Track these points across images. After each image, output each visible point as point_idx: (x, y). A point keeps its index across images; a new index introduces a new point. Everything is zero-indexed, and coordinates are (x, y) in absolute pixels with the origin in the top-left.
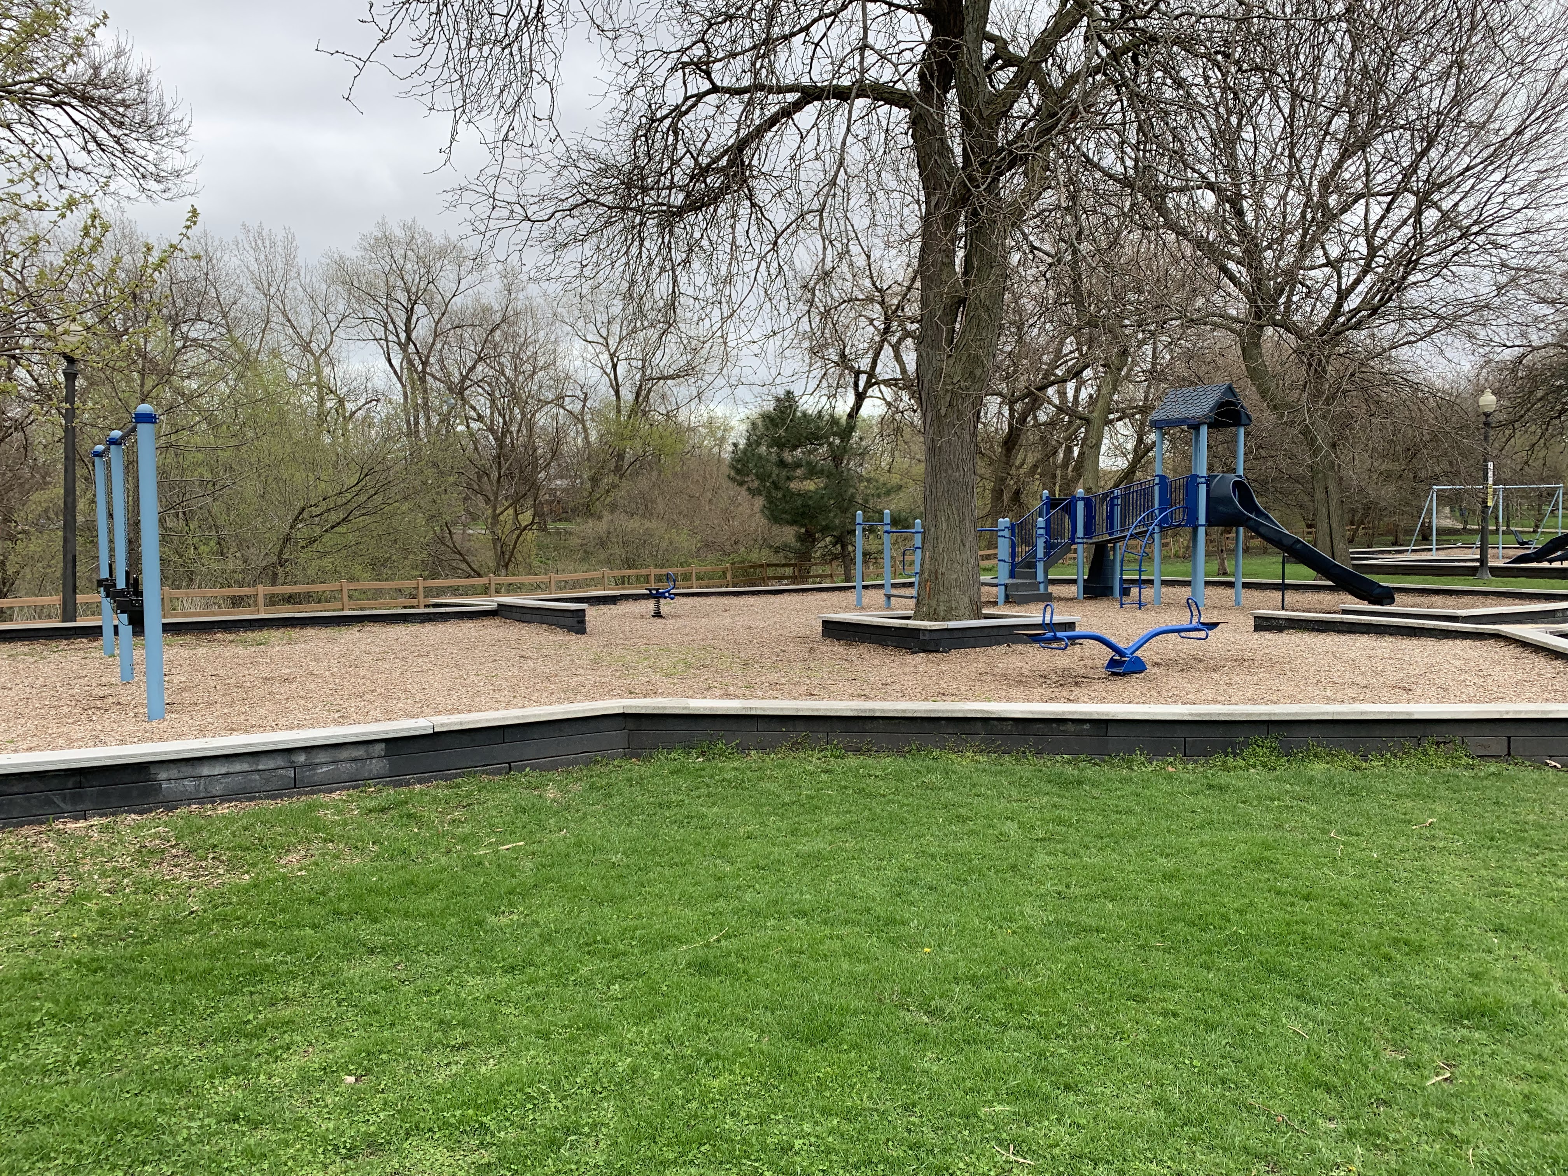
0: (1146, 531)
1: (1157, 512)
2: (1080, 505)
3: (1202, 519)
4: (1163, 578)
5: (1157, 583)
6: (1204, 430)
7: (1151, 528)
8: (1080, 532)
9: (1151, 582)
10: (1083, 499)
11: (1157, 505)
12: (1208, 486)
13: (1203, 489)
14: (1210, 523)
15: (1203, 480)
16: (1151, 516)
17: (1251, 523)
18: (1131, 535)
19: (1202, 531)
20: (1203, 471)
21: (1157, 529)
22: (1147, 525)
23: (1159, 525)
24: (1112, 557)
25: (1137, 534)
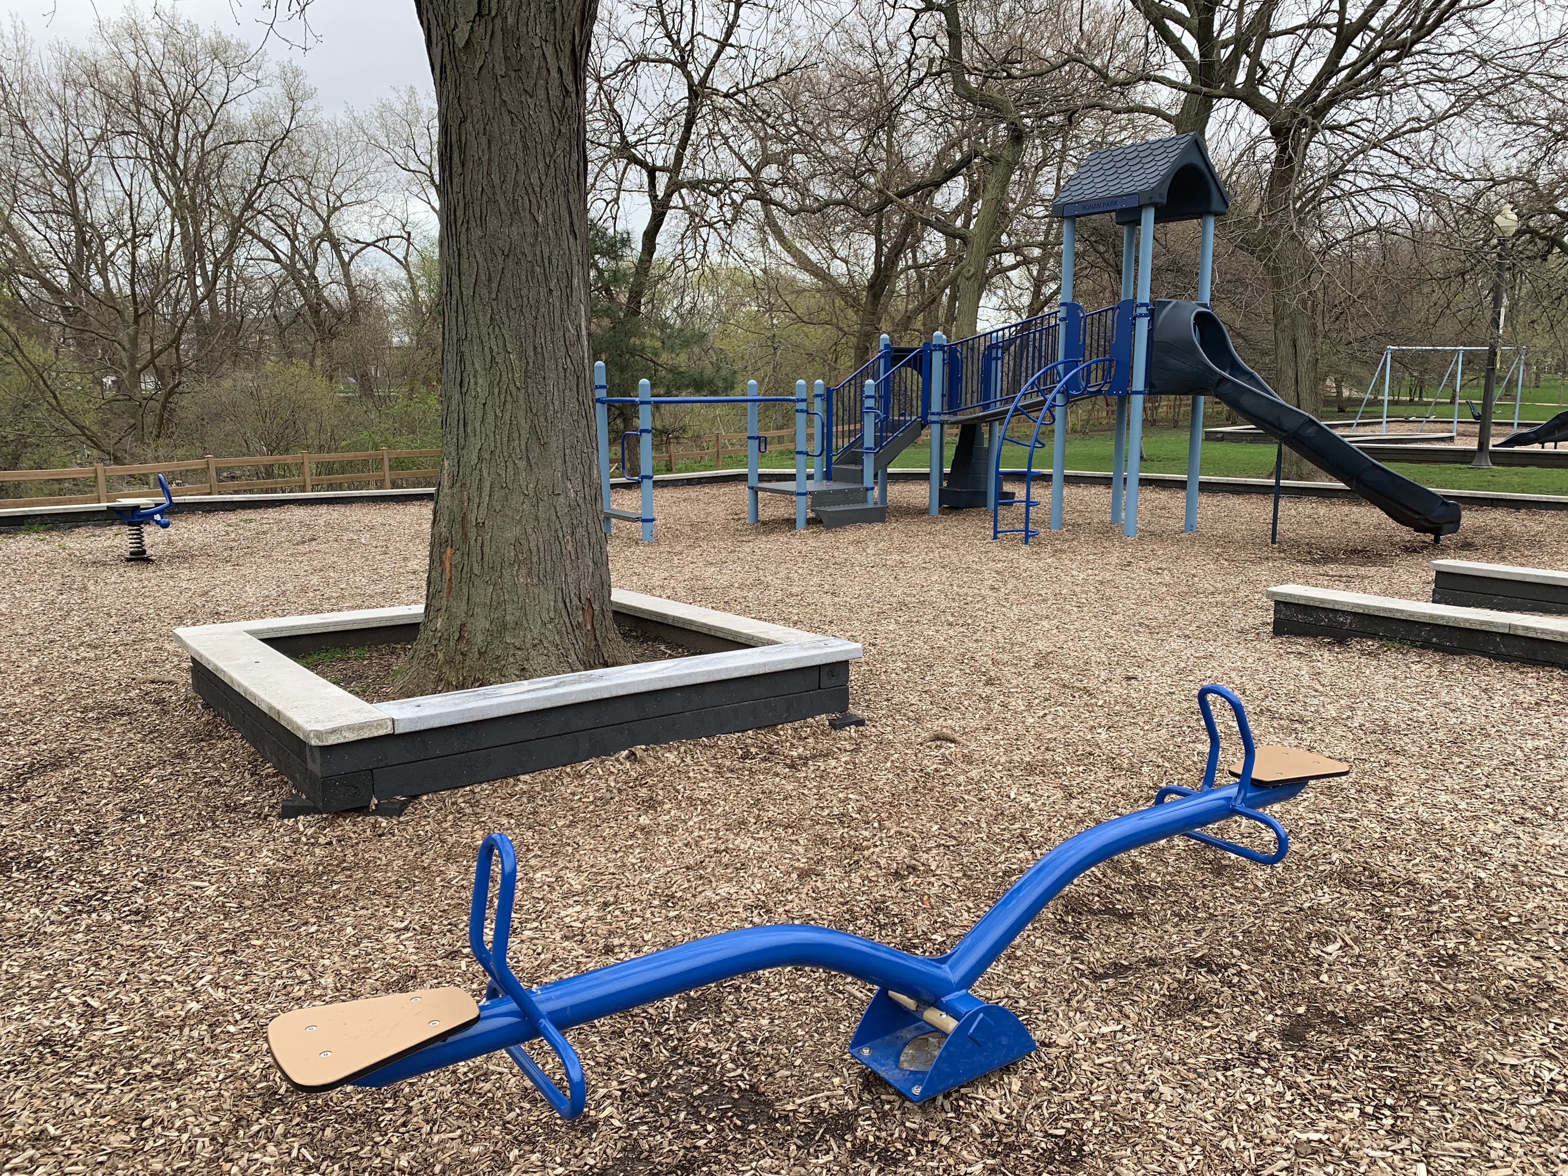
0: (1043, 403)
1: (1061, 368)
2: (937, 358)
3: (1139, 382)
4: (1068, 472)
5: (1057, 480)
6: (1148, 217)
7: (1050, 397)
8: (936, 404)
9: (1046, 478)
10: (941, 347)
11: (1061, 358)
12: (1152, 322)
13: (1142, 325)
14: (1152, 389)
15: (1143, 310)
16: (1050, 376)
17: (1225, 388)
18: (1016, 409)
19: (1137, 403)
20: (1145, 296)
21: (1060, 400)
22: (1043, 393)
23: (1065, 392)
24: (986, 445)
25: (1025, 407)
